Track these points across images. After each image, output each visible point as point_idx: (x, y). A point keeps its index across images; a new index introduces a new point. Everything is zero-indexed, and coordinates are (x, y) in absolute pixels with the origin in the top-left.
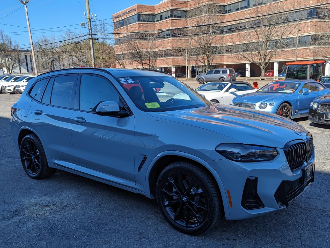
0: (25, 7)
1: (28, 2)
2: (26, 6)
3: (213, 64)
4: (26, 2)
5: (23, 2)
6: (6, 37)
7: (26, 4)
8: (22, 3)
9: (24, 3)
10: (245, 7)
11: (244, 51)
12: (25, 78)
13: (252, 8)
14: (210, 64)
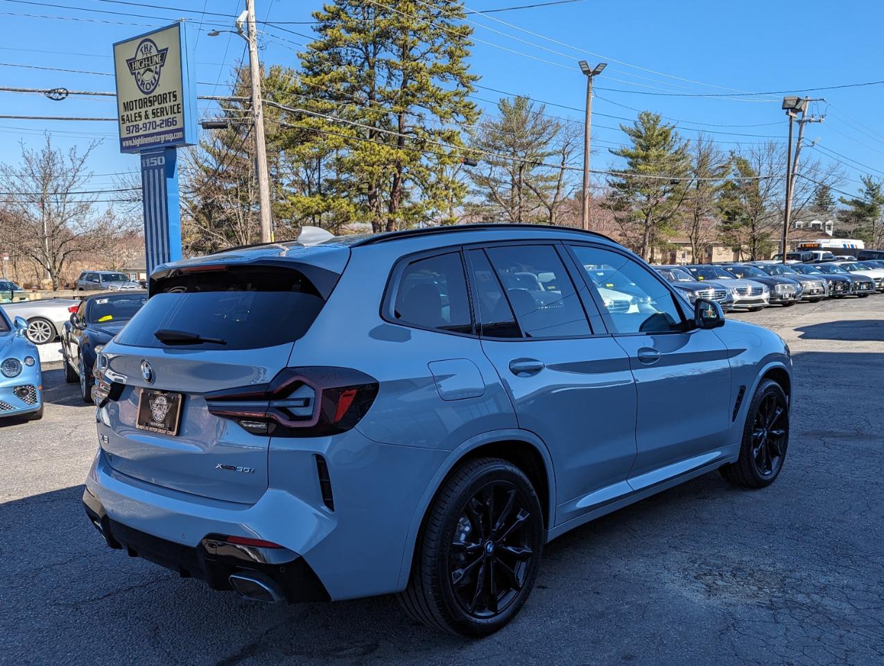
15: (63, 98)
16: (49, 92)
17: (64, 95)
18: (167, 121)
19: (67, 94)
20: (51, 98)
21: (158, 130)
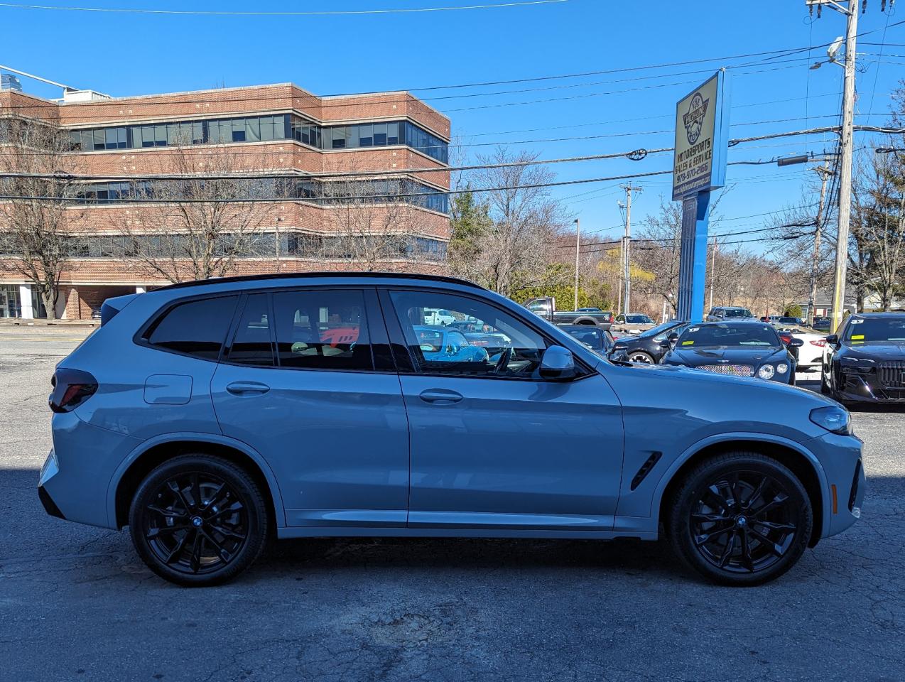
3: (60, 284)
10: (122, 146)
11: (128, 254)
13: (139, 150)
14: (56, 284)
15: (643, 158)
16: (631, 154)
17: (643, 155)
18: (701, 167)
19: (646, 153)
20: (633, 159)
21: (696, 176)
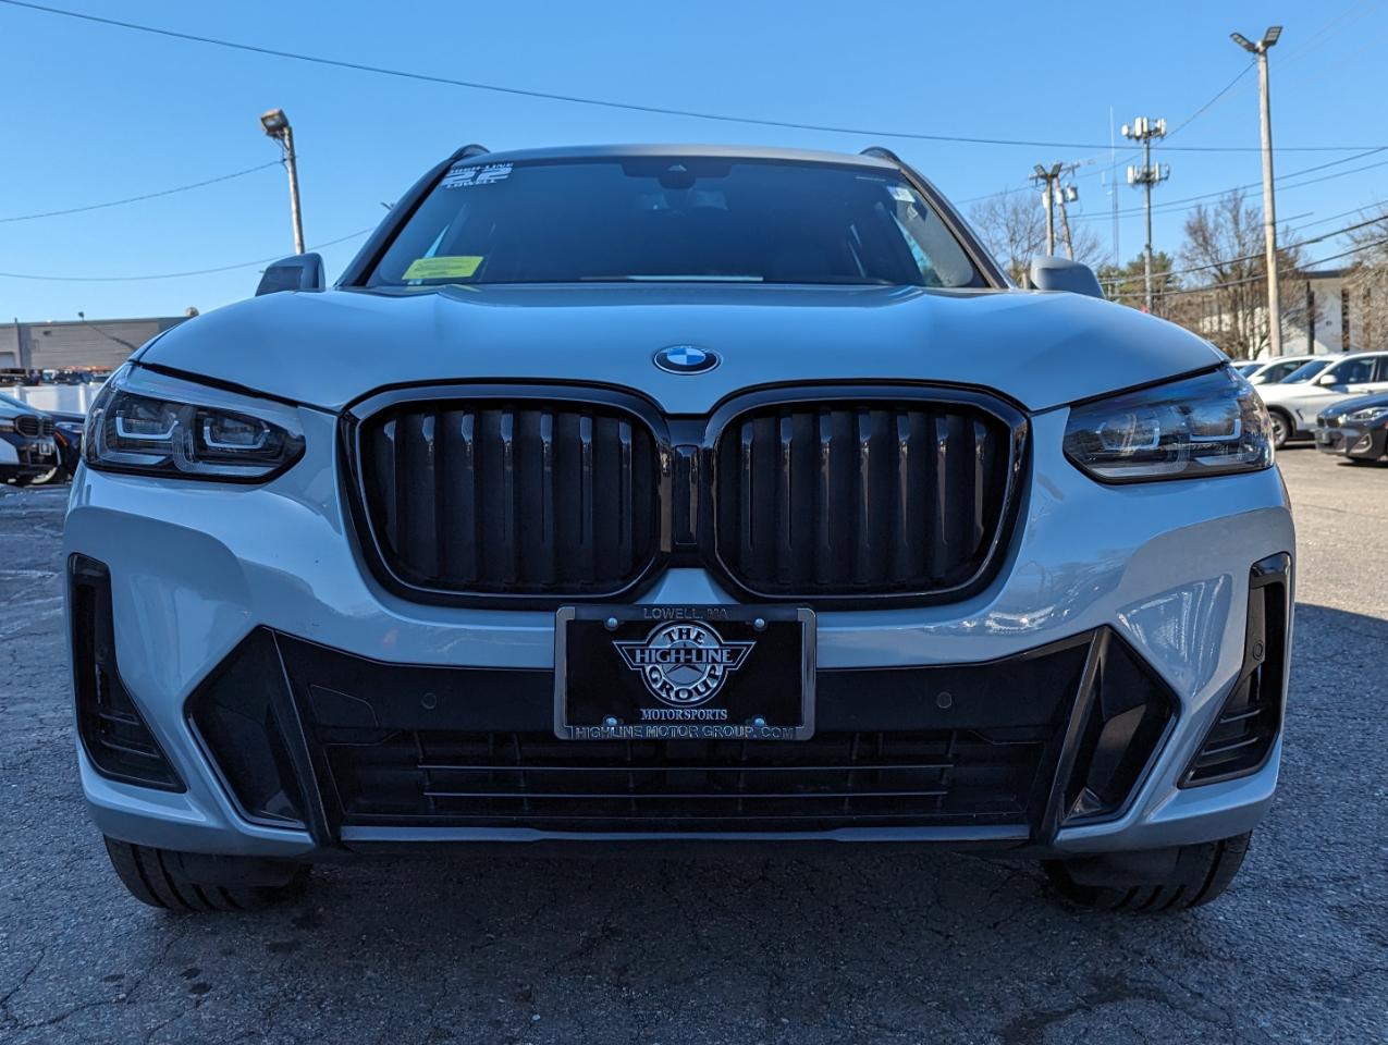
0: (1262, 66)
1: (1273, 43)
2: (1266, 61)
4: (1267, 44)
5: (1251, 48)
6: (1252, 216)
7: (1265, 51)
8: (1249, 50)
9: (1256, 51)
12: (1323, 368)
